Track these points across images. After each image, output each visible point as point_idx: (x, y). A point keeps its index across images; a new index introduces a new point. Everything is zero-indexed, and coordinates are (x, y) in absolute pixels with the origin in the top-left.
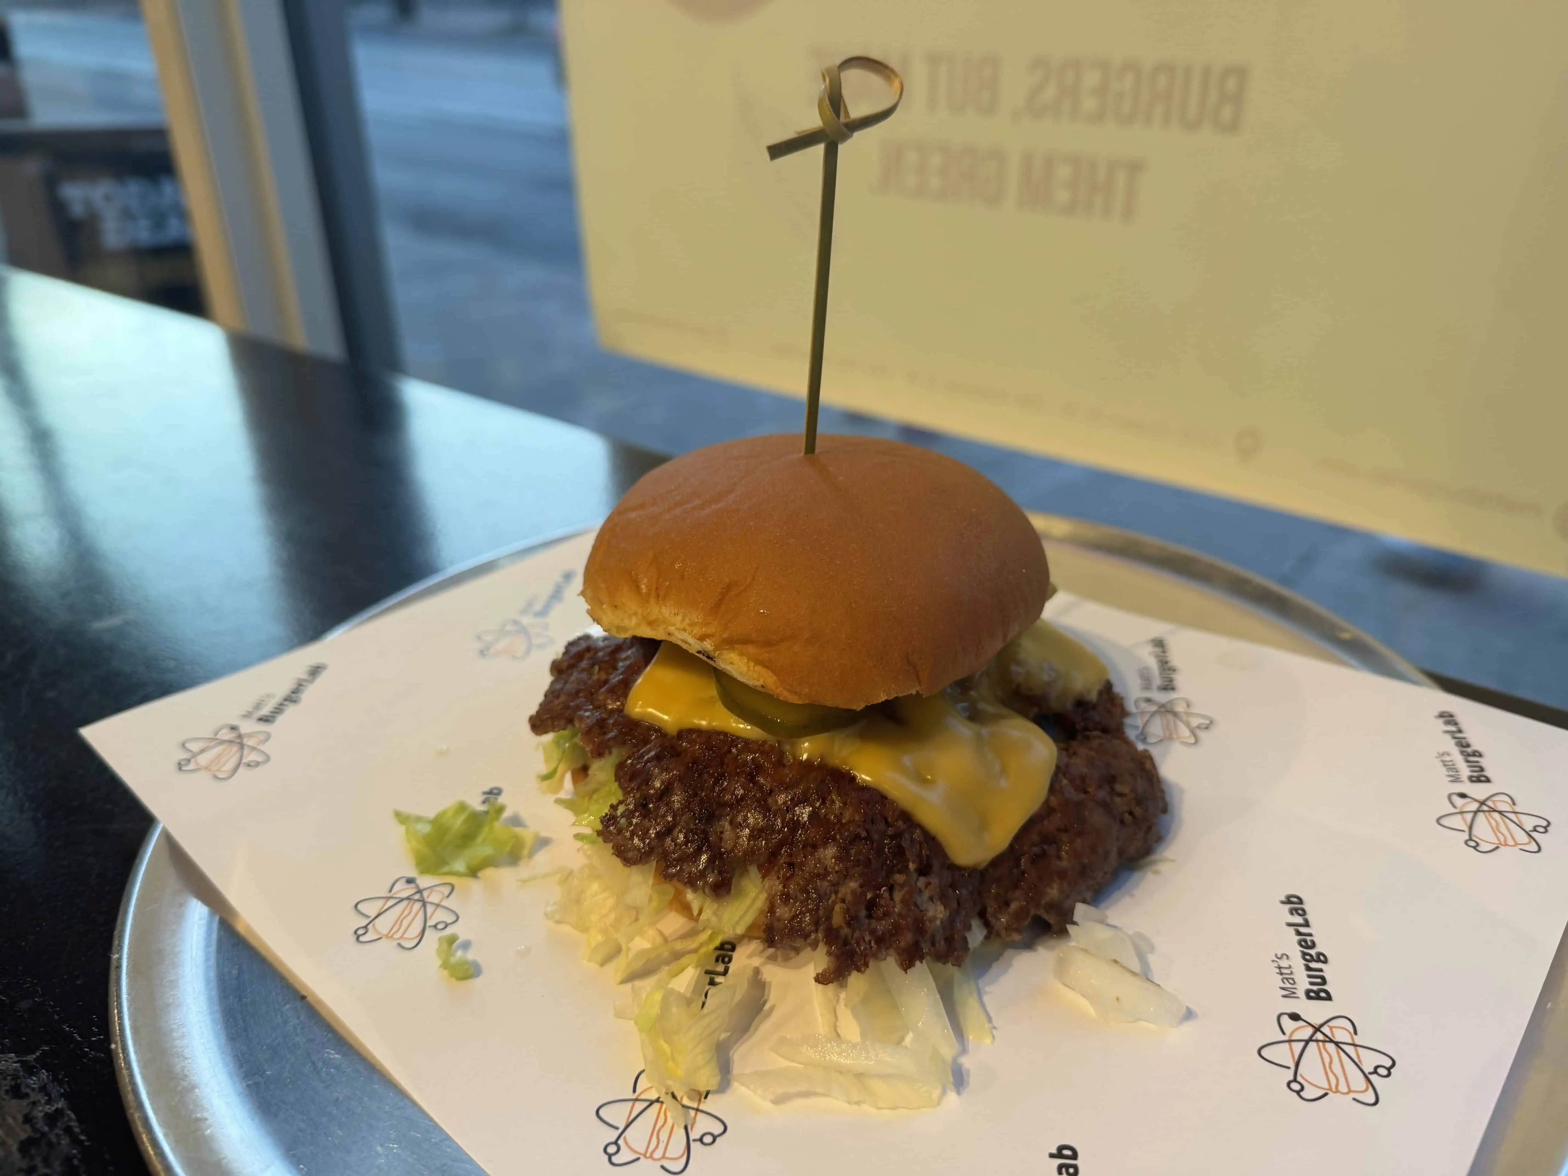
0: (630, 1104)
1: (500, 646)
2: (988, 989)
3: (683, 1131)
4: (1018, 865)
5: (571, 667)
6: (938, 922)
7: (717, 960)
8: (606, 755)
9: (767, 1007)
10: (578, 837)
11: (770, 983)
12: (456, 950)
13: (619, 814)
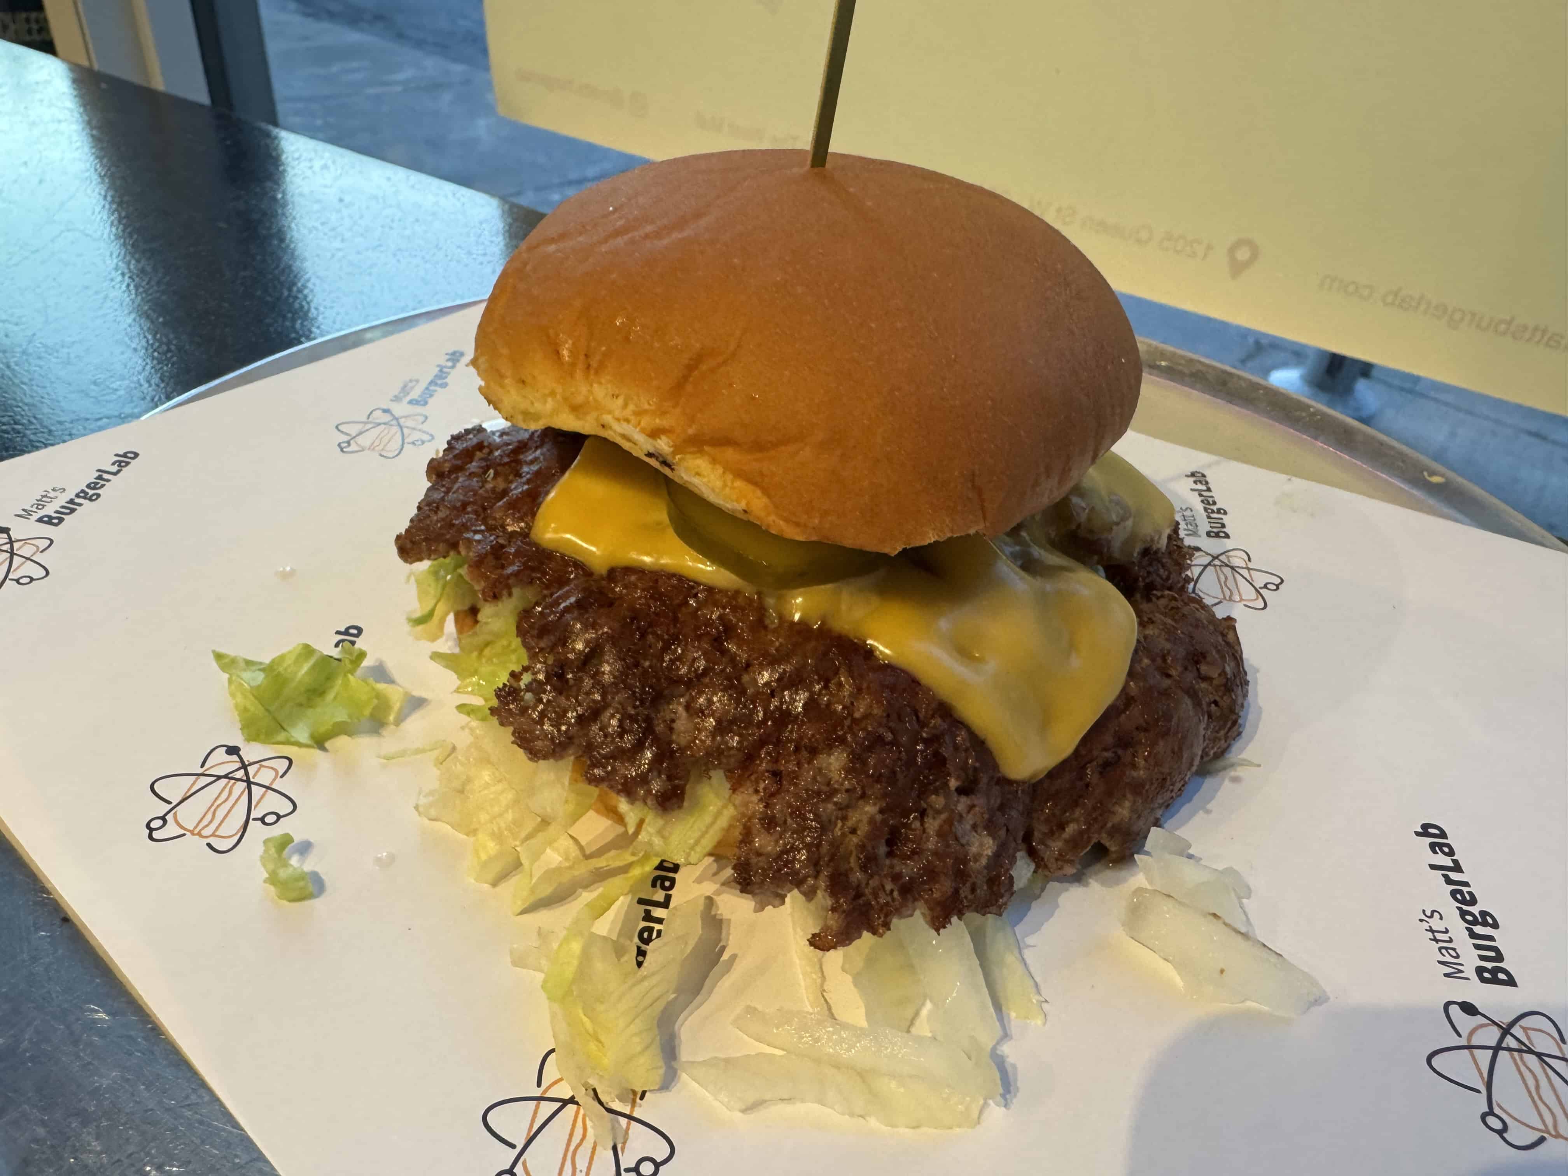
0: (535, 1103)
1: (364, 440)
2: (1030, 940)
3: (611, 1153)
4: (1081, 778)
5: (457, 469)
7: (654, 885)
8: (504, 598)
9: (725, 956)
10: (461, 708)
11: (729, 920)
12: (290, 858)
13: (523, 686)
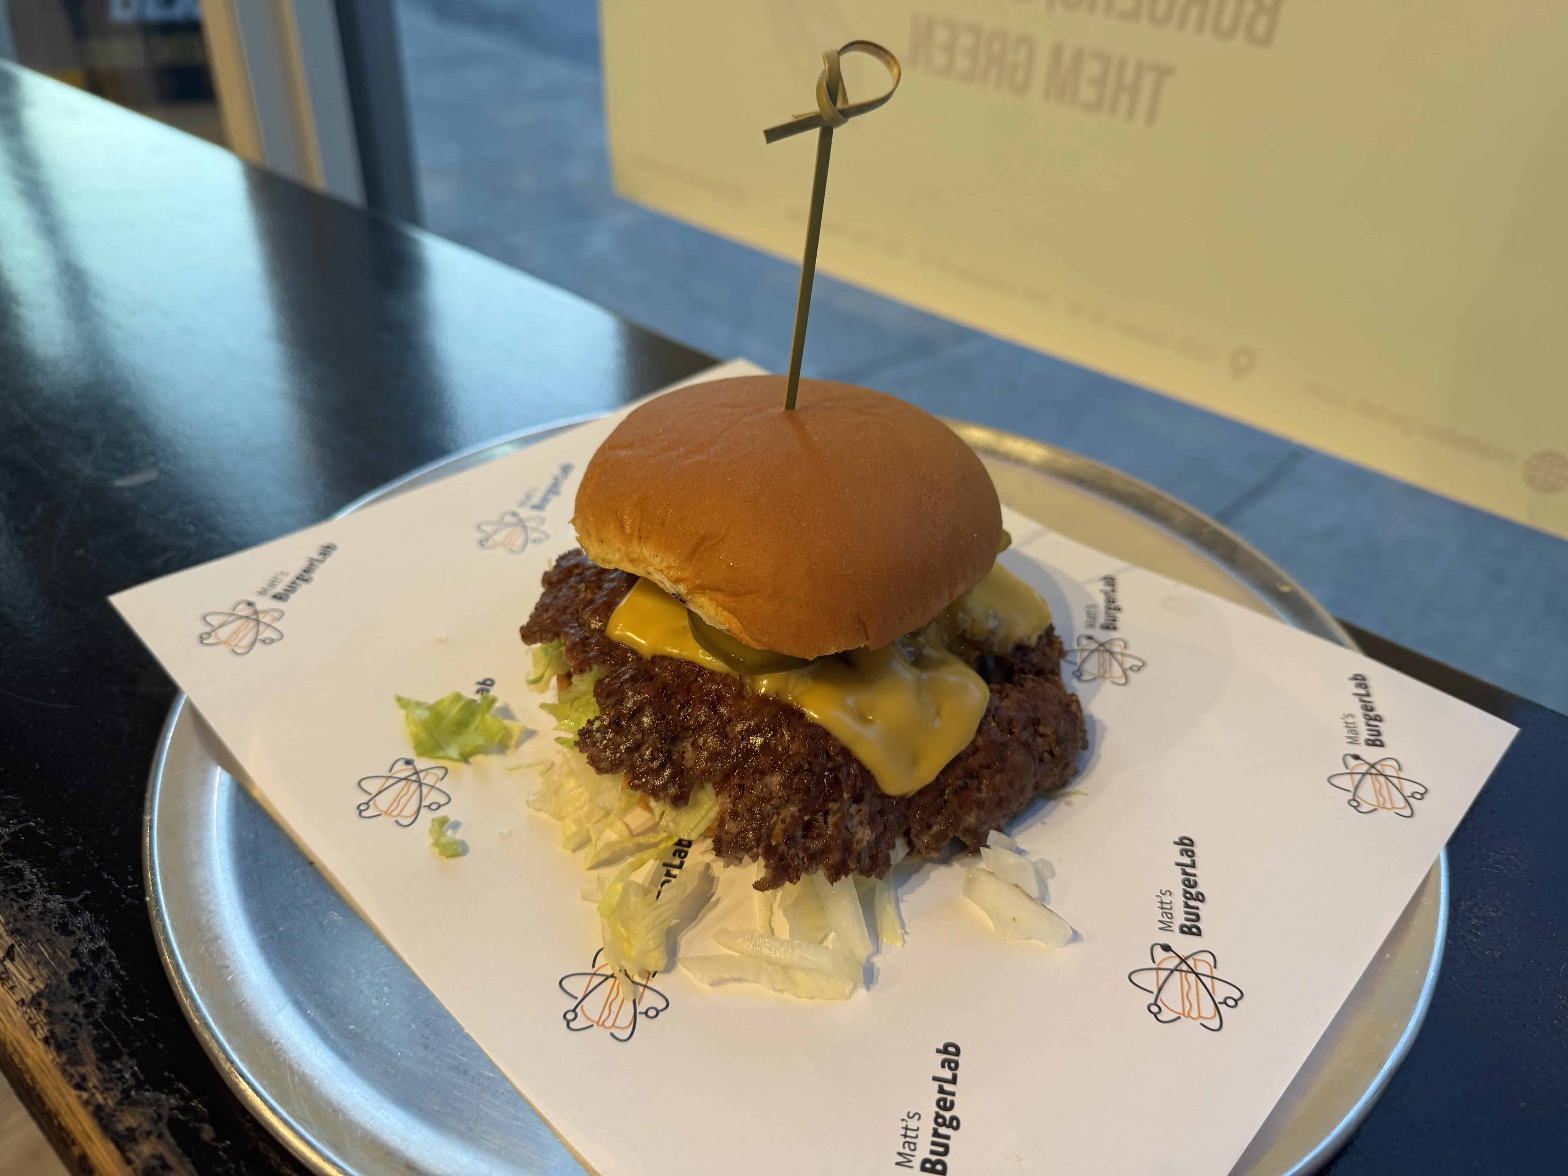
0: (590, 977)
1: (498, 538)
2: (905, 898)
3: (631, 1004)
4: (942, 796)
5: (560, 581)
6: (865, 843)
7: (674, 855)
8: (587, 672)
9: (714, 898)
10: (558, 740)
11: (718, 878)
12: (447, 830)
13: (595, 729)
